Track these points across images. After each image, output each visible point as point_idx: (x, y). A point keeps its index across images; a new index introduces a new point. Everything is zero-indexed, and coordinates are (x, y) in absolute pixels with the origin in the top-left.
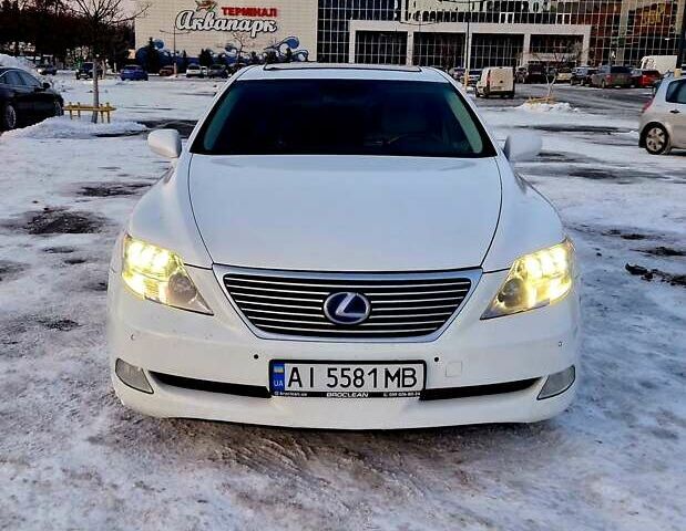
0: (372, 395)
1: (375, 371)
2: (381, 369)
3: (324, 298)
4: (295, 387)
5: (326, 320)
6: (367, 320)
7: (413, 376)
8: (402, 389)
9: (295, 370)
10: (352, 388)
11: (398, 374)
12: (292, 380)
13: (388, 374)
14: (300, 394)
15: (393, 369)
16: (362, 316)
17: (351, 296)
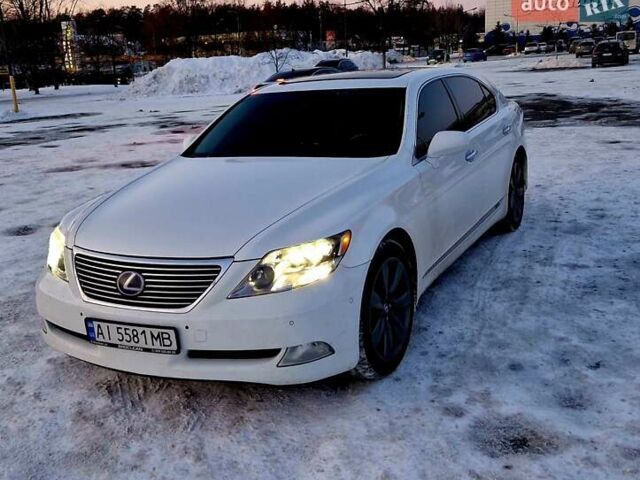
0: (146, 350)
1: (144, 332)
2: (148, 330)
3: (118, 274)
4: (100, 339)
5: (116, 291)
6: (142, 294)
7: (169, 338)
8: (163, 348)
9: (99, 326)
10: (132, 344)
11: (158, 336)
12: (98, 333)
13: (152, 336)
14: (104, 344)
15: (156, 332)
16: (139, 290)
17: (134, 275)
